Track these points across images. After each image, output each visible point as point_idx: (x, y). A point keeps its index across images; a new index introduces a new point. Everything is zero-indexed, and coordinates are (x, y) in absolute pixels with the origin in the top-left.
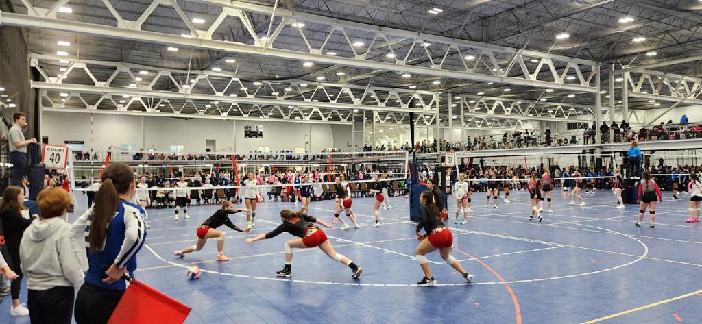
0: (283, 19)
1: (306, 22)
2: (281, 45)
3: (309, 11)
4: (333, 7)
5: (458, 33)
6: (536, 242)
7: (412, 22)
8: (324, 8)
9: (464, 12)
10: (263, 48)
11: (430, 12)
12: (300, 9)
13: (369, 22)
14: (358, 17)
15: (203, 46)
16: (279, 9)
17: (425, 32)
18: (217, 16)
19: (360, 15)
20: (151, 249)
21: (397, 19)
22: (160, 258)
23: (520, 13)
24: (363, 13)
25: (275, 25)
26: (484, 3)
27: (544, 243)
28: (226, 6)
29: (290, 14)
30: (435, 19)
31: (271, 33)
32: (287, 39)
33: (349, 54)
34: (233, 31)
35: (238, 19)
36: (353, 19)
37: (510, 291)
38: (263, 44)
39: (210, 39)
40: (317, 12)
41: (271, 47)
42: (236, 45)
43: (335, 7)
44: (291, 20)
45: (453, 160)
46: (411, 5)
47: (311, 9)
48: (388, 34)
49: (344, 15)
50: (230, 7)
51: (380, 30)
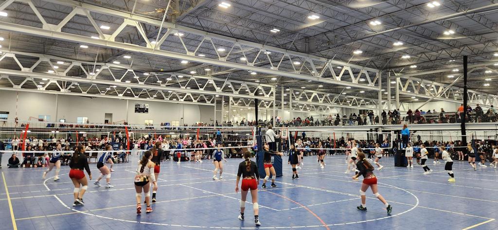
0: (168, 30)
1: (184, 33)
2: (165, 48)
4: (204, 24)
5: (290, 46)
6: (345, 194)
7: (259, 37)
8: (198, 24)
9: (294, 33)
10: (153, 49)
11: (271, 31)
12: (180, 23)
13: (229, 35)
14: (222, 32)
15: (107, 45)
16: (166, 23)
17: (268, 44)
18: (120, 25)
19: (223, 30)
20: (58, 199)
21: (248, 34)
22: (66, 206)
23: (330, 35)
24: (225, 29)
25: (163, 34)
26: (307, 28)
28: (127, 18)
29: (174, 26)
30: (274, 36)
31: (159, 39)
32: (171, 43)
33: (215, 57)
34: (131, 36)
35: (135, 27)
36: (217, 32)
38: (152, 46)
39: (113, 41)
40: (194, 27)
41: (159, 49)
42: (133, 46)
43: (206, 23)
44: (174, 31)
45: (286, 134)
46: (258, 26)
47: (188, 24)
48: (242, 44)
49: (212, 29)
50: (130, 19)
51: (237, 41)
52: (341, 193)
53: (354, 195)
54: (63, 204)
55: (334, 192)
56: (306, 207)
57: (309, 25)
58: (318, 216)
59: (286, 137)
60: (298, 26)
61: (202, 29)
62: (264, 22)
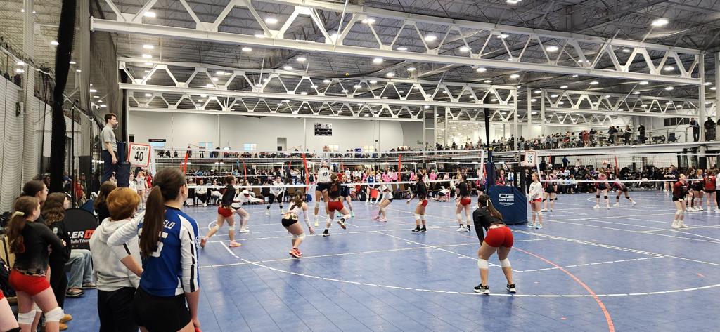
0: (354, 15)
1: (377, 18)
2: (351, 42)
3: (380, 6)
5: (539, 22)
6: (630, 250)
7: (488, 13)
8: (395, 2)
9: (546, 1)
10: (333, 46)
11: (508, 1)
12: (371, 5)
13: (442, 14)
14: (431, 10)
15: (275, 45)
16: (350, 6)
17: (504, 22)
18: (289, 15)
19: (432, 8)
21: (472, 10)
22: (233, 254)
24: (436, 6)
25: (346, 22)
27: (639, 252)
28: (298, 5)
29: (360, 10)
30: (513, 9)
31: (342, 30)
32: (358, 35)
33: (421, 49)
34: (306, 30)
35: (309, 17)
36: (426, 12)
37: (602, 305)
38: (333, 42)
39: (282, 38)
40: (389, 7)
41: (341, 44)
42: (307, 43)
43: (407, 1)
44: (361, 16)
45: (533, 159)
47: (382, 4)
48: (461, 26)
49: (415, 8)
50: (301, 6)
51: (454, 23)
52: (625, 250)
53: (647, 253)
55: (611, 247)
56: (565, 268)
58: (583, 282)
59: (532, 164)
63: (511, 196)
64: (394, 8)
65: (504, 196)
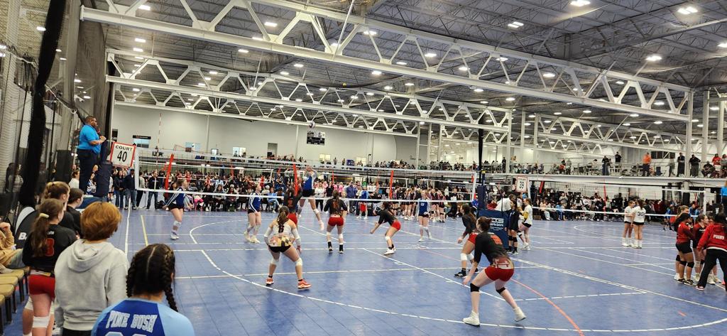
0: (356, 26)
1: (379, 31)
2: (351, 52)
3: (382, 19)
4: (407, 16)
5: (539, 48)
6: (615, 285)
7: (489, 35)
8: (398, 16)
9: (547, 28)
10: (332, 55)
11: (510, 25)
12: (372, 17)
13: (441, 32)
14: (435, 28)
15: (273, 50)
16: (355, 17)
17: (503, 46)
18: (290, 20)
19: (433, 25)
20: (206, 256)
21: (473, 31)
22: (215, 266)
23: (608, 31)
24: (438, 24)
25: (347, 32)
26: (569, 20)
27: (624, 286)
28: (300, 11)
29: (363, 21)
30: (514, 33)
31: (343, 40)
32: (358, 47)
33: (420, 65)
34: (305, 37)
35: (311, 24)
36: (427, 29)
38: (333, 51)
39: (281, 43)
40: (393, 21)
41: (341, 54)
42: (306, 51)
43: (409, 16)
44: (363, 27)
45: (525, 186)
46: (489, 18)
47: (385, 17)
48: (462, 46)
49: (418, 24)
50: (303, 12)
51: (455, 42)
52: (610, 283)
53: (631, 288)
54: (212, 263)
55: (597, 280)
56: (551, 299)
57: (571, 16)
58: (568, 315)
59: (524, 190)
60: (554, 16)
61: (404, 24)
62: (499, 11)
63: (501, 221)
64: (397, 22)
65: (494, 220)
